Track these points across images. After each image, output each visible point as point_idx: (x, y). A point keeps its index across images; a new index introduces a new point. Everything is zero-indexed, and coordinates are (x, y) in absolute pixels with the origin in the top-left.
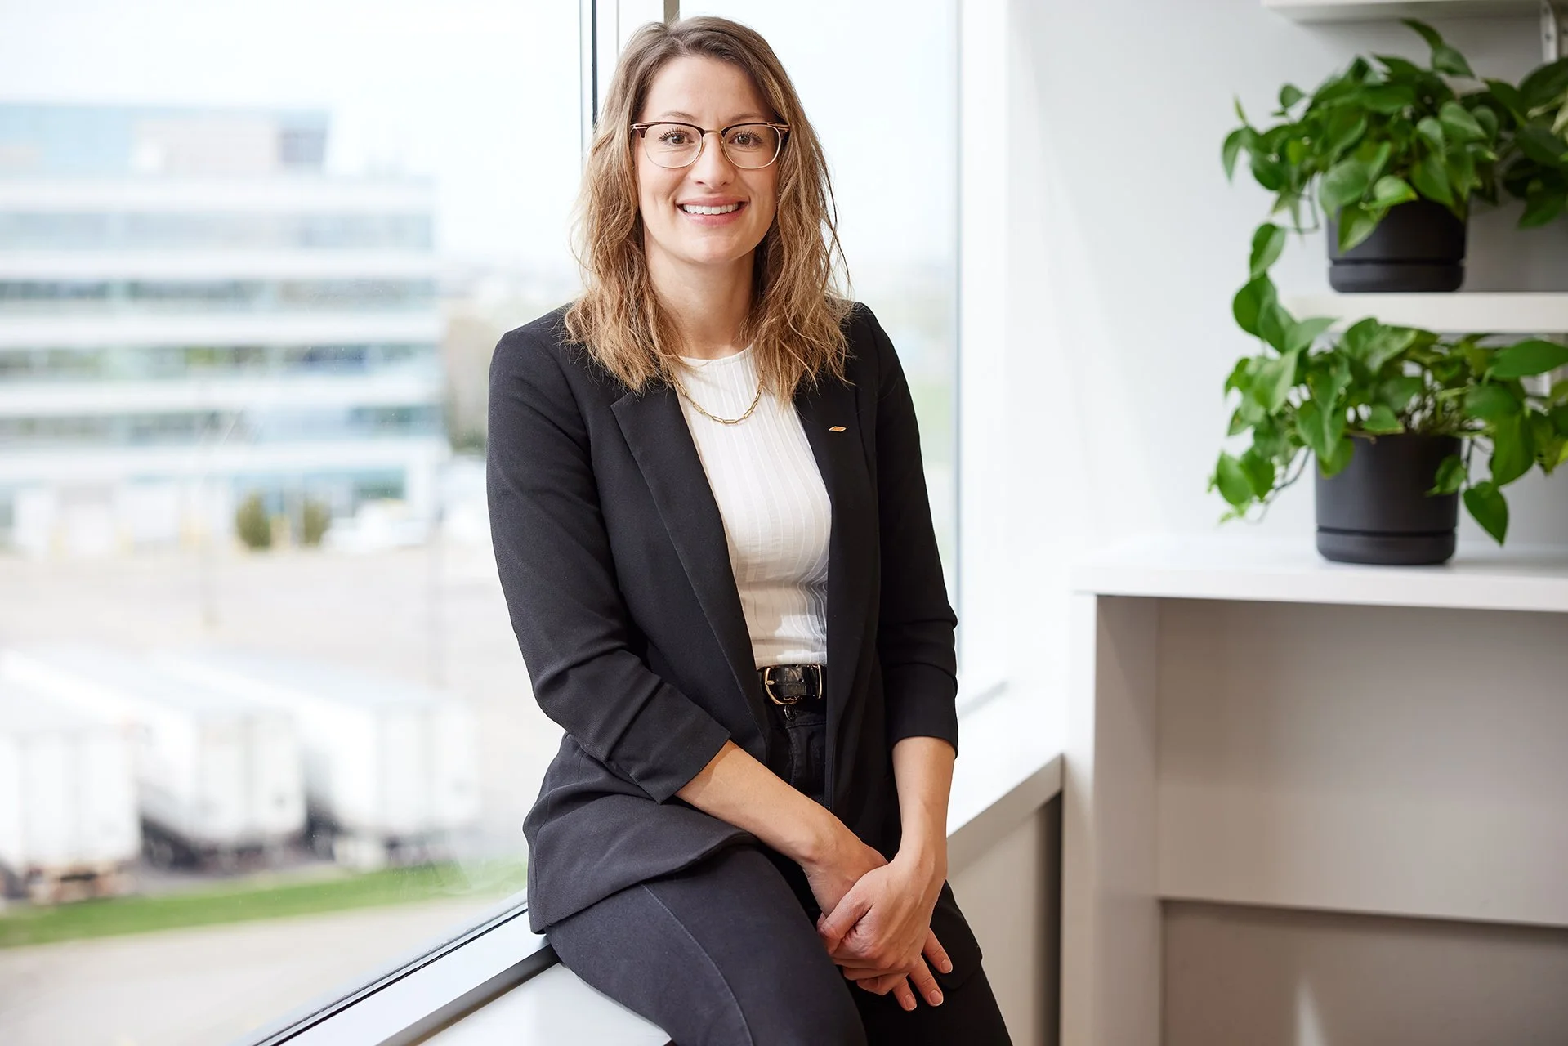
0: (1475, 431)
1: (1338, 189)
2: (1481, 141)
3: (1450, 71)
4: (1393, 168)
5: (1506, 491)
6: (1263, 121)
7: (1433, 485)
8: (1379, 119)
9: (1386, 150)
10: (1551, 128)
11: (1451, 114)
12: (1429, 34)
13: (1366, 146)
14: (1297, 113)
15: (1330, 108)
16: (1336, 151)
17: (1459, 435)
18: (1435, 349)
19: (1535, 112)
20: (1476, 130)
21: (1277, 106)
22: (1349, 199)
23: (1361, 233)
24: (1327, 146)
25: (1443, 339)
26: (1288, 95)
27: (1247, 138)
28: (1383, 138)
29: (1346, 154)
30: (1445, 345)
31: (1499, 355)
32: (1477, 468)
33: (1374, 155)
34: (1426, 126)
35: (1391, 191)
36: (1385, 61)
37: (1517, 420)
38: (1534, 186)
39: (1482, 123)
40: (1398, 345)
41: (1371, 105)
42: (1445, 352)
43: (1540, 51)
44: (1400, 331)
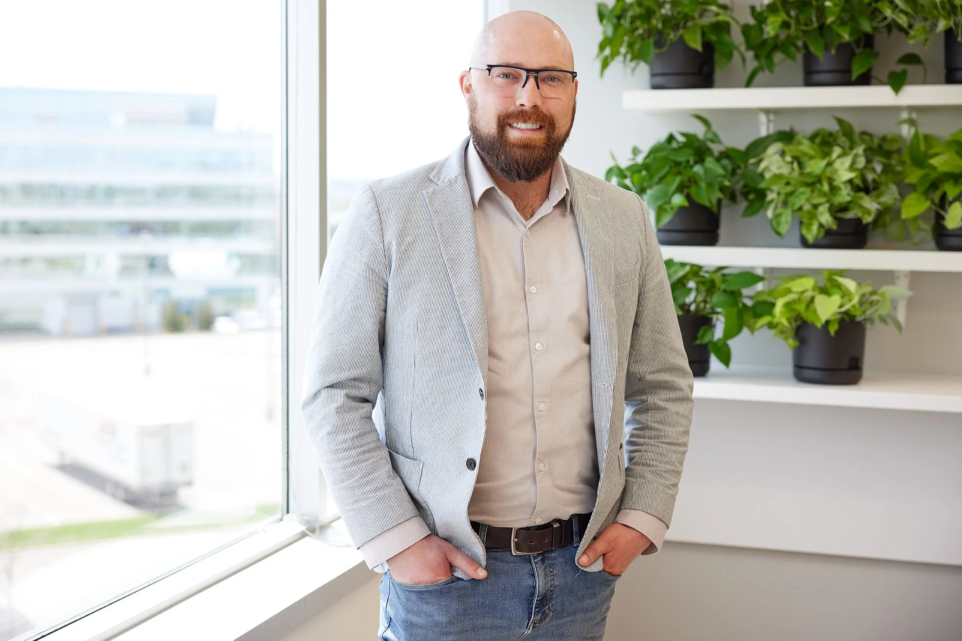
0: (718, 313)
1: (656, 198)
2: (724, 176)
3: (712, 141)
4: (680, 189)
5: (731, 343)
6: (624, 164)
7: (696, 339)
8: (677, 164)
9: (678, 179)
10: (757, 169)
11: (710, 162)
12: (705, 121)
13: (669, 178)
14: (640, 159)
15: (655, 158)
16: (656, 179)
17: (710, 316)
18: (702, 274)
19: (752, 161)
20: (721, 171)
21: (631, 156)
22: (660, 203)
23: (666, 219)
24: (651, 177)
25: (705, 269)
26: (636, 151)
27: (616, 171)
28: (679, 173)
29: (661, 180)
30: (707, 272)
31: (728, 278)
32: (718, 333)
33: (673, 181)
34: (698, 169)
35: (678, 200)
36: (684, 135)
37: (735, 310)
38: (751, 196)
39: (724, 168)
40: (681, 273)
41: (672, 157)
42: (707, 275)
43: (758, 130)
44: (683, 265)
